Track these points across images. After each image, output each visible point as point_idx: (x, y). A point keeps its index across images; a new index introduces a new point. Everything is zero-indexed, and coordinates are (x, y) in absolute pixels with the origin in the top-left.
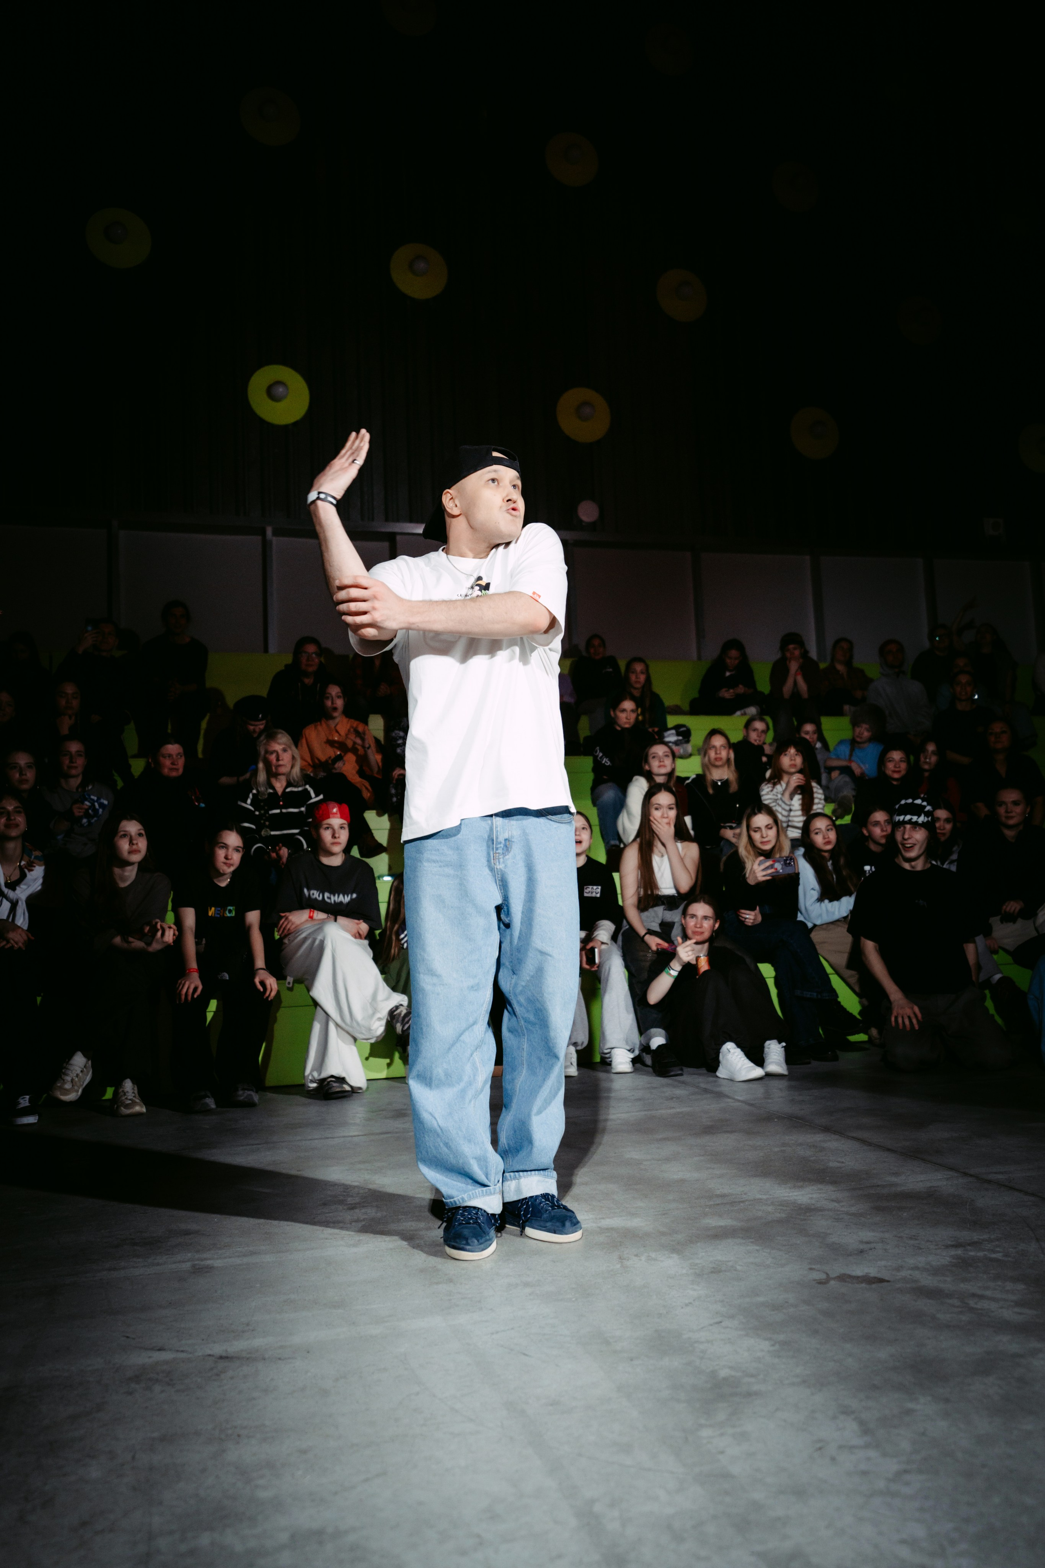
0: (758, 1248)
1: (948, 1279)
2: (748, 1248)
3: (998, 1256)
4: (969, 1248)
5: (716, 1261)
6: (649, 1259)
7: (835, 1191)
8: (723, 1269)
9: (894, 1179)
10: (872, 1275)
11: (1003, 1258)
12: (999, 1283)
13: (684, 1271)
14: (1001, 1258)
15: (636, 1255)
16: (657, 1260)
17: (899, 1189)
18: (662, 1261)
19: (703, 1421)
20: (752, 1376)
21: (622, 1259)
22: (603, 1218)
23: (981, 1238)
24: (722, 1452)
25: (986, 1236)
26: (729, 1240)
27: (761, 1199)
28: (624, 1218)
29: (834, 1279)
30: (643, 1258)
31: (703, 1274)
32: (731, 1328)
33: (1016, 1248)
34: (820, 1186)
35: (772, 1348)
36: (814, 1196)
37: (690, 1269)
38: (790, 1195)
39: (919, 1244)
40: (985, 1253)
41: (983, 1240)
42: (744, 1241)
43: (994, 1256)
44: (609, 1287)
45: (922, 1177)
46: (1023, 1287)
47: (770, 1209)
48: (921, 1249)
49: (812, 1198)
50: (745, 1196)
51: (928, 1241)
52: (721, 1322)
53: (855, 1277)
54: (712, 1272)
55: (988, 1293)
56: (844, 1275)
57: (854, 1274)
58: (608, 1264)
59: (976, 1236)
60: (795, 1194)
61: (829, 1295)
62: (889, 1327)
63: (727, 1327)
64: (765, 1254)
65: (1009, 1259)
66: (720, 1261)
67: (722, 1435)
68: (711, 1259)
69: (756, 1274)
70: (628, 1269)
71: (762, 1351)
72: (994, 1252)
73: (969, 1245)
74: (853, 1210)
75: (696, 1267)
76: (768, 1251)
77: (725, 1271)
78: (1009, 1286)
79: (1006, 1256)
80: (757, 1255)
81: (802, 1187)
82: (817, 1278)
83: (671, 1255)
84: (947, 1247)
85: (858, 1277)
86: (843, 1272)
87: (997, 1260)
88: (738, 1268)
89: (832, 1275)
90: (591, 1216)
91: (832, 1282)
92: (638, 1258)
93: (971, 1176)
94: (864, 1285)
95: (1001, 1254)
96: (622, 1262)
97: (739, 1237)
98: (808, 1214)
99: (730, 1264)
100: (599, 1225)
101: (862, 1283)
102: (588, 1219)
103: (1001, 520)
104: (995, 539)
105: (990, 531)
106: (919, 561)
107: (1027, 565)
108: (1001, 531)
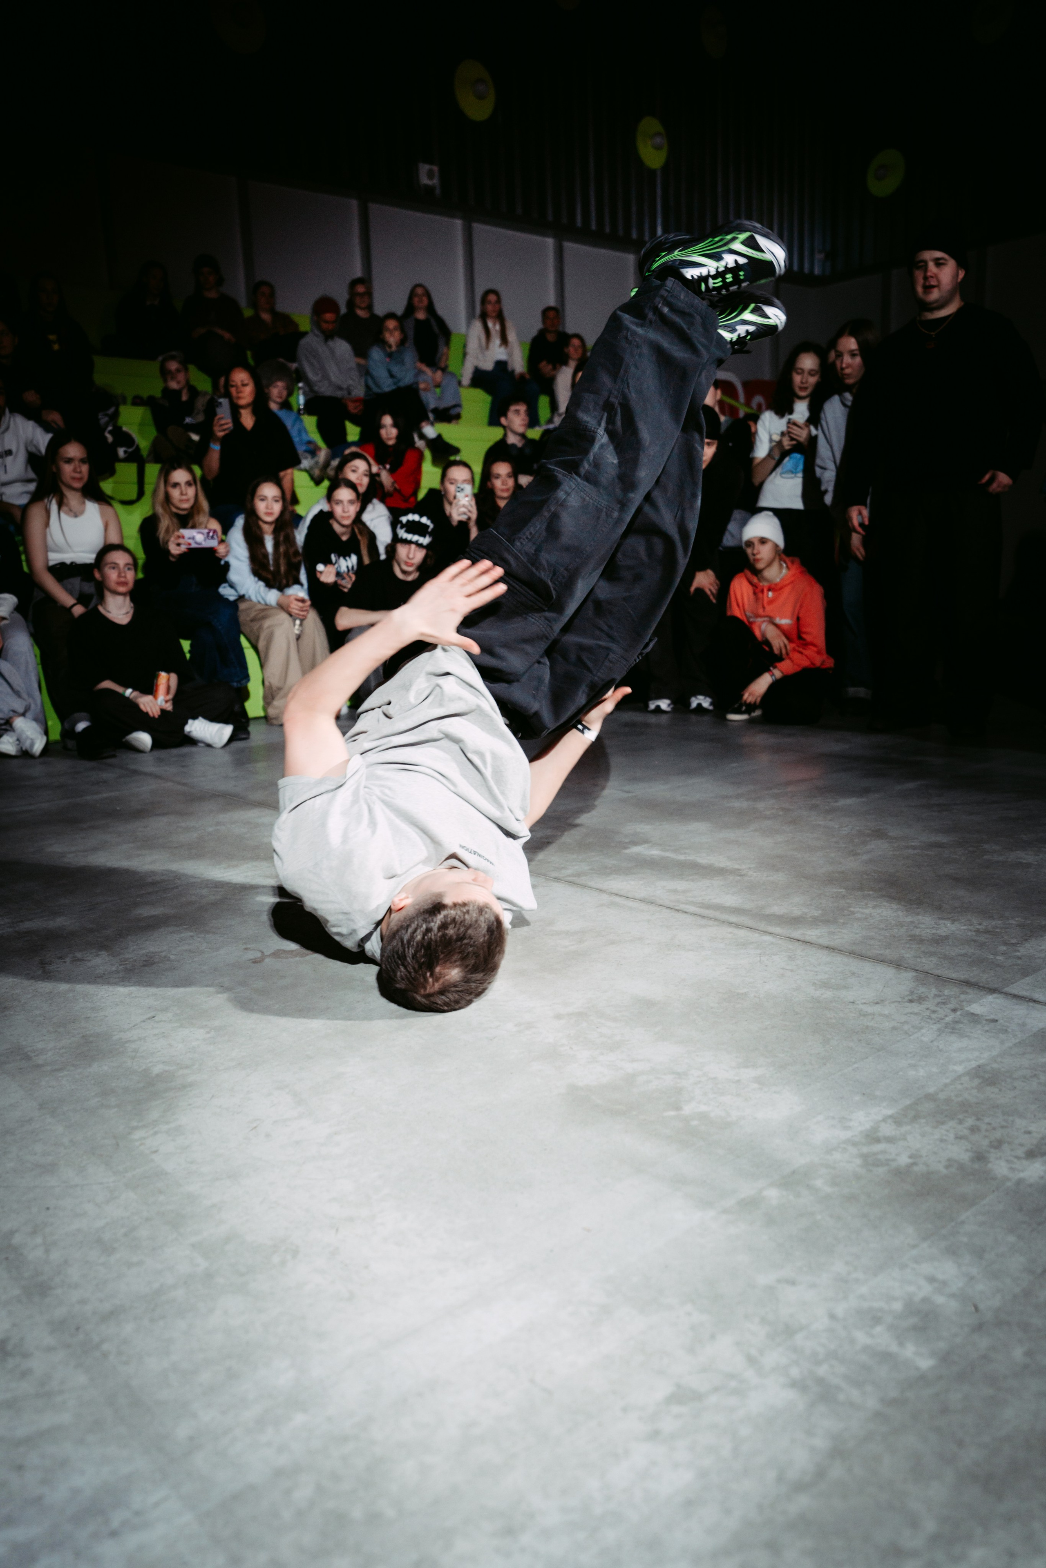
0: (192, 934)
2: (183, 935)
5: (148, 953)
6: (76, 960)
7: (269, 867)
8: (156, 960)
13: (114, 969)
15: (60, 958)
16: (84, 960)
18: (89, 961)
19: (135, 1124)
20: (187, 1067)
21: (44, 964)
22: (22, 921)
24: (156, 1152)
26: (162, 930)
27: (195, 883)
28: (45, 918)
29: (267, 956)
30: (68, 960)
31: (135, 969)
32: (165, 1021)
34: (255, 863)
35: (209, 1035)
36: (250, 874)
37: (120, 965)
38: (224, 875)
42: (178, 929)
44: (29, 996)
47: (205, 892)
49: (246, 876)
50: (178, 881)
52: (154, 1017)
53: (289, 951)
54: (144, 966)
56: (279, 950)
58: (28, 972)
60: (230, 874)
61: (264, 973)
62: (322, 996)
63: (161, 1021)
64: (199, 939)
66: (153, 953)
67: (156, 1133)
68: (144, 951)
69: (190, 961)
70: (52, 974)
71: (198, 1039)
75: (127, 962)
76: (203, 936)
77: (158, 962)
80: (191, 942)
81: (236, 866)
82: (252, 958)
83: (99, 953)
85: (292, 951)
86: (278, 948)
88: (172, 957)
89: (266, 954)
90: (7, 921)
91: (267, 960)
92: (63, 960)
94: (297, 959)
96: (44, 967)
97: (173, 925)
98: (243, 894)
99: (163, 954)
100: (17, 929)
101: (296, 956)
102: (3, 925)
103: (435, 168)
104: (430, 189)
105: (425, 180)
106: (354, 203)
107: (458, 223)
108: (435, 182)
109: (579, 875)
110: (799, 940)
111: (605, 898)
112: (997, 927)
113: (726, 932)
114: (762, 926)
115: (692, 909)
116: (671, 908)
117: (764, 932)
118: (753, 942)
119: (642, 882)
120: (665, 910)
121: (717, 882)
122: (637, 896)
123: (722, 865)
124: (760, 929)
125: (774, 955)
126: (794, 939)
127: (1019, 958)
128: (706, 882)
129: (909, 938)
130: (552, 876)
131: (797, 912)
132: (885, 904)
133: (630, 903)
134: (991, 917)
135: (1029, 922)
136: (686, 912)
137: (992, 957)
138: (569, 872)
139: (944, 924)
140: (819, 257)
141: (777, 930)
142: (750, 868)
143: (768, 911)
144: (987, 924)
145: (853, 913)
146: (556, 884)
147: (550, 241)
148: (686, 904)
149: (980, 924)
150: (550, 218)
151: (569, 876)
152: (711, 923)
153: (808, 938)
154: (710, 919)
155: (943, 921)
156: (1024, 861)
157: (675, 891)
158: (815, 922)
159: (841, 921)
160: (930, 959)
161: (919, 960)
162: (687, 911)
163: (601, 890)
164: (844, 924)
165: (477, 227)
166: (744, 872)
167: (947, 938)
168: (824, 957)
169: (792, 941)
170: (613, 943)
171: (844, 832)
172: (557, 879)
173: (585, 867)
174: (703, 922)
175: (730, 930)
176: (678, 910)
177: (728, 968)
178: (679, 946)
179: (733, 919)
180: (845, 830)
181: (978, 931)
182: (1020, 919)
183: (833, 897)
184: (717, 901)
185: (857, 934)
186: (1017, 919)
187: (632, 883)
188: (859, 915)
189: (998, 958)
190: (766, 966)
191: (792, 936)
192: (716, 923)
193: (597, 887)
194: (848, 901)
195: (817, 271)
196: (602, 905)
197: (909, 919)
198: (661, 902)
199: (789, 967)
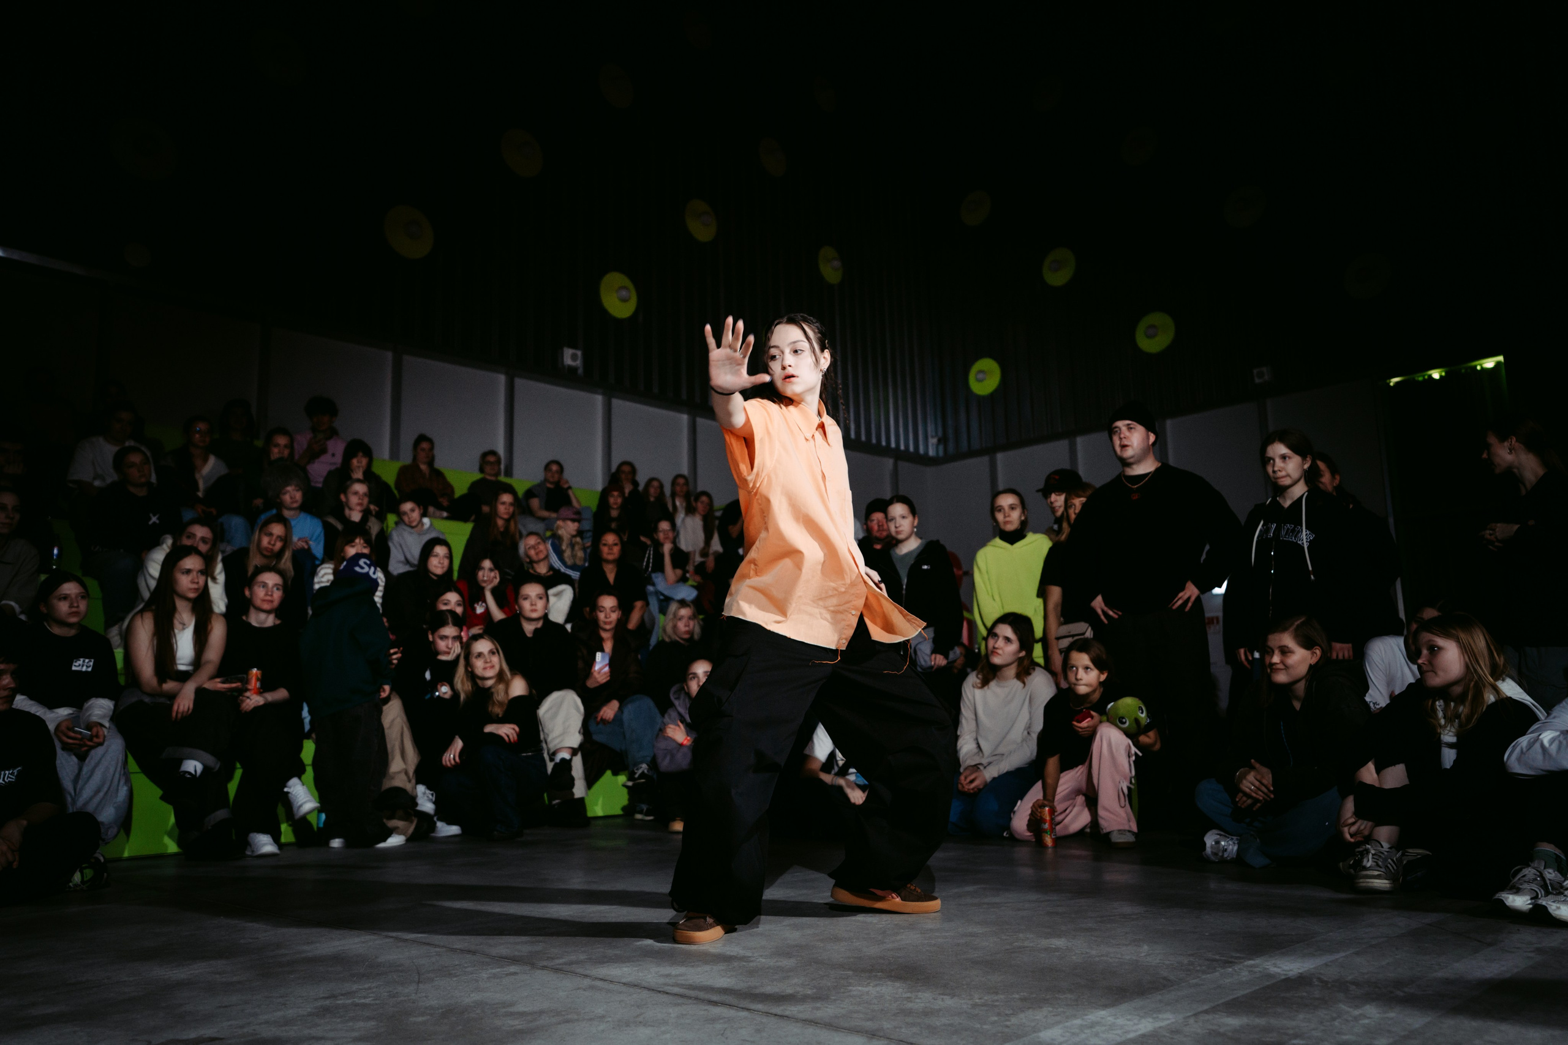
0: (80, 1027)
1: (295, 1028)
2: (68, 1028)
3: (367, 1001)
4: (342, 997)
7: (225, 965)
9: (306, 948)
10: (207, 1036)
11: (373, 1002)
12: (351, 1024)
14: (367, 1002)
17: (303, 955)
23: (360, 987)
25: (366, 986)
26: (47, 1024)
27: (125, 981)
33: (390, 992)
34: (211, 962)
36: (197, 971)
38: (167, 973)
39: (287, 1001)
40: (355, 1000)
41: (361, 989)
42: (67, 1023)
43: (363, 1001)
45: (337, 943)
46: (373, 1023)
47: (130, 988)
48: (285, 1005)
49: (191, 974)
51: (300, 997)
55: (331, 1035)
56: (171, 1041)
57: (185, 1037)
59: (355, 987)
60: (174, 972)
64: (83, 1033)
65: (377, 1002)
72: (365, 998)
73: (342, 995)
74: (235, 979)
76: (91, 1030)
78: (361, 1024)
79: (374, 1000)
81: (187, 965)
84: (316, 1000)
86: (173, 1036)
87: (364, 1006)
93: (392, 937)
95: (370, 999)
97: (62, 1022)
98: (174, 988)
103: (579, 353)
104: (572, 370)
105: (568, 361)
106: (502, 378)
107: (599, 399)
108: (578, 363)
109: (571, 963)
110: (776, 1015)
111: (587, 982)
112: (997, 1001)
113: (702, 1010)
114: (746, 1003)
115: (676, 990)
116: (653, 990)
117: (742, 1008)
118: (725, 1018)
119: (637, 969)
120: (646, 992)
121: (721, 966)
122: (624, 980)
123: (732, 954)
124: (741, 1006)
125: (742, 1028)
126: (771, 1014)
127: (1007, 1027)
128: (707, 968)
129: (898, 1011)
130: (540, 965)
131: (790, 991)
132: (889, 983)
133: (611, 986)
134: (997, 993)
135: (1034, 996)
136: (667, 993)
137: (978, 1026)
138: (561, 961)
139: (942, 999)
140: (933, 441)
141: (760, 1007)
142: (761, 956)
143: (757, 991)
144: (987, 998)
145: (850, 991)
146: (539, 972)
147: (685, 418)
148: (672, 986)
149: (980, 999)
150: (684, 396)
151: (560, 965)
152: (690, 1001)
153: (787, 1013)
154: (690, 998)
155: (942, 997)
156: (1054, 946)
157: (668, 976)
158: (804, 999)
159: (833, 998)
160: (911, 1029)
161: (898, 1030)
162: (668, 991)
163: (586, 976)
164: (835, 1000)
165: (616, 402)
166: (753, 959)
167: (940, 1010)
168: (794, 1029)
169: (768, 1016)
170: (568, 1021)
171: (881, 926)
172: (544, 968)
173: (582, 957)
174: (680, 1000)
175: (706, 1007)
176: (660, 992)
177: (682, 1041)
178: (640, 1022)
179: (715, 998)
180: (883, 924)
181: (975, 1006)
182: (1025, 994)
183: (835, 978)
184: (710, 982)
185: (843, 1008)
186: (1022, 994)
187: (625, 969)
188: (852, 993)
189: (985, 1027)
190: (727, 1038)
191: (771, 1011)
192: (695, 1002)
193: (584, 973)
194: (851, 981)
195: (931, 453)
196: (579, 989)
197: (909, 995)
198: (646, 985)
199: (752, 1039)
